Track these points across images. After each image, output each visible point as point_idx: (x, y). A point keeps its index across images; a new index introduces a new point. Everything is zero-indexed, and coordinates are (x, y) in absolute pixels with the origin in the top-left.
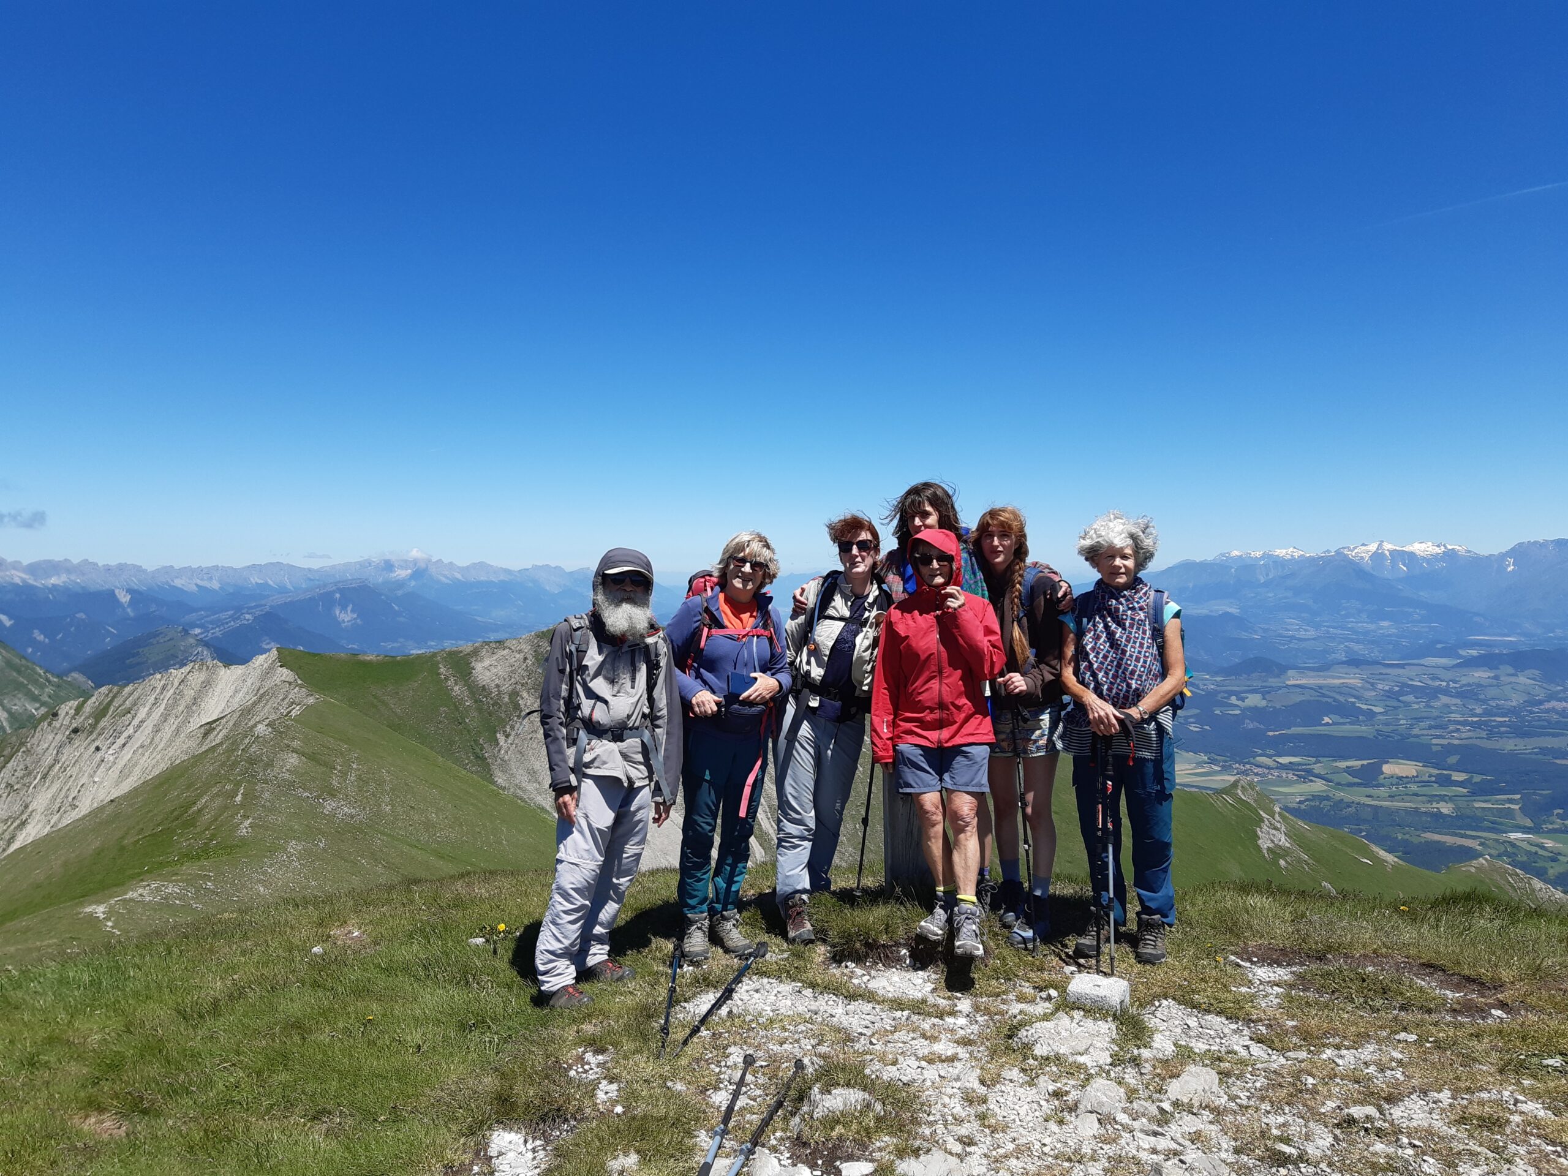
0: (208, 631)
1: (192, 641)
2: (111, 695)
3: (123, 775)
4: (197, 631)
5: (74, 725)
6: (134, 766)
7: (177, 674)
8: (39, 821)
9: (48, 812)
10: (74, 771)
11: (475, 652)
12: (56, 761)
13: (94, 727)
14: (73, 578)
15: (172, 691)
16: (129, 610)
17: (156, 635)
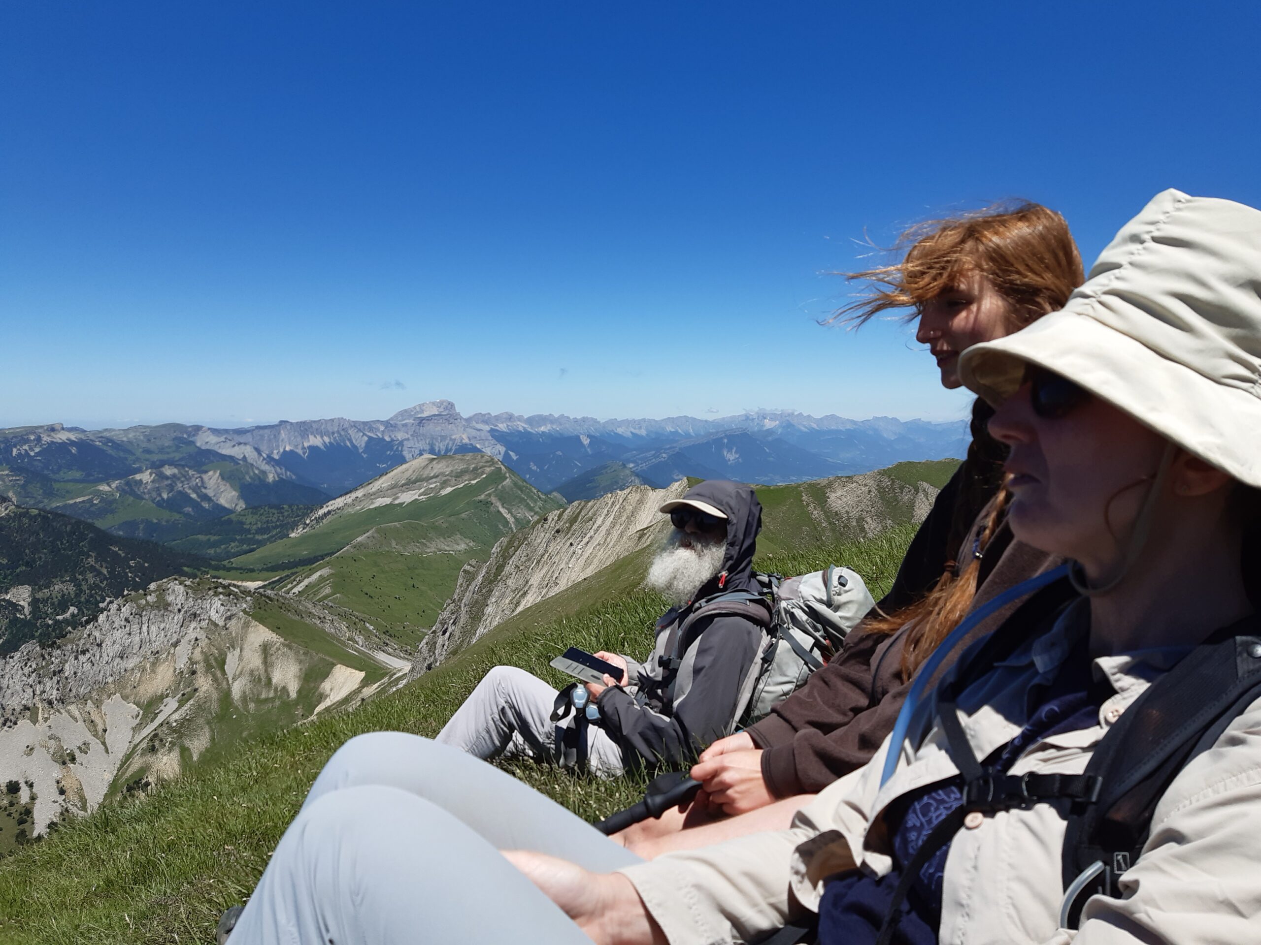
0: (638, 465)
1: (628, 472)
2: (580, 507)
3: (587, 563)
4: (631, 465)
5: (557, 527)
6: (594, 557)
7: (621, 494)
8: (535, 592)
9: (540, 587)
10: (557, 559)
11: (830, 485)
12: (546, 551)
13: (569, 529)
14: (554, 427)
15: (618, 506)
16: (589, 450)
17: (605, 467)
